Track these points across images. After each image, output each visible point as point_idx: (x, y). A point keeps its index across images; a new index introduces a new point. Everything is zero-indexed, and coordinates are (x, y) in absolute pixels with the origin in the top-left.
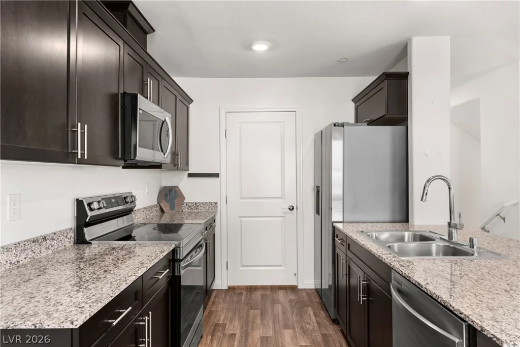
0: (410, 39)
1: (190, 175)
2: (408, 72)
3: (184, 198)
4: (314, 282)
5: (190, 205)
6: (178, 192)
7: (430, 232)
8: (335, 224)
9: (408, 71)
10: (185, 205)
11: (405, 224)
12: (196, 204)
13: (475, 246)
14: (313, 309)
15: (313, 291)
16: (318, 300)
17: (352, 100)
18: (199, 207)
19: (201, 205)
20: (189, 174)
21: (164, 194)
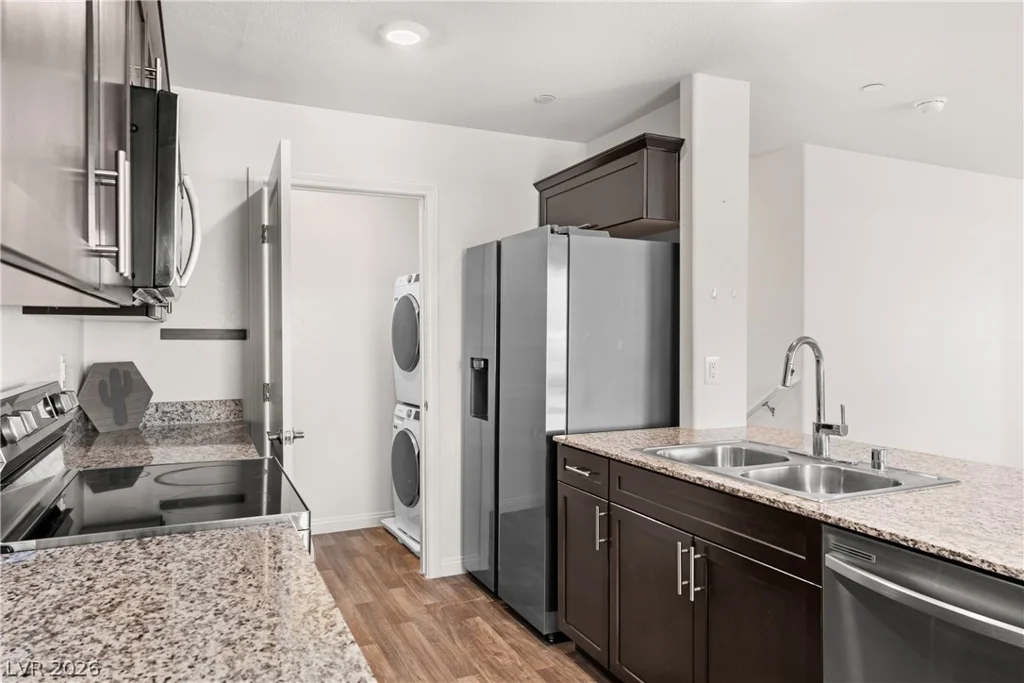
0: (689, 77)
1: (167, 334)
2: (683, 140)
3: (150, 393)
4: (460, 562)
5: (166, 409)
6: (134, 377)
7: (750, 442)
8: (555, 438)
9: (682, 137)
10: (151, 410)
11: (670, 431)
12: (183, 407)
13: (882, 464)
14: (486, 619)
15: (463, 581)
16: (481, 598)
17: (535, 185)
18: (192, 414)
19: (199, 408)
20: (162, 330)
21: (97, 384)
